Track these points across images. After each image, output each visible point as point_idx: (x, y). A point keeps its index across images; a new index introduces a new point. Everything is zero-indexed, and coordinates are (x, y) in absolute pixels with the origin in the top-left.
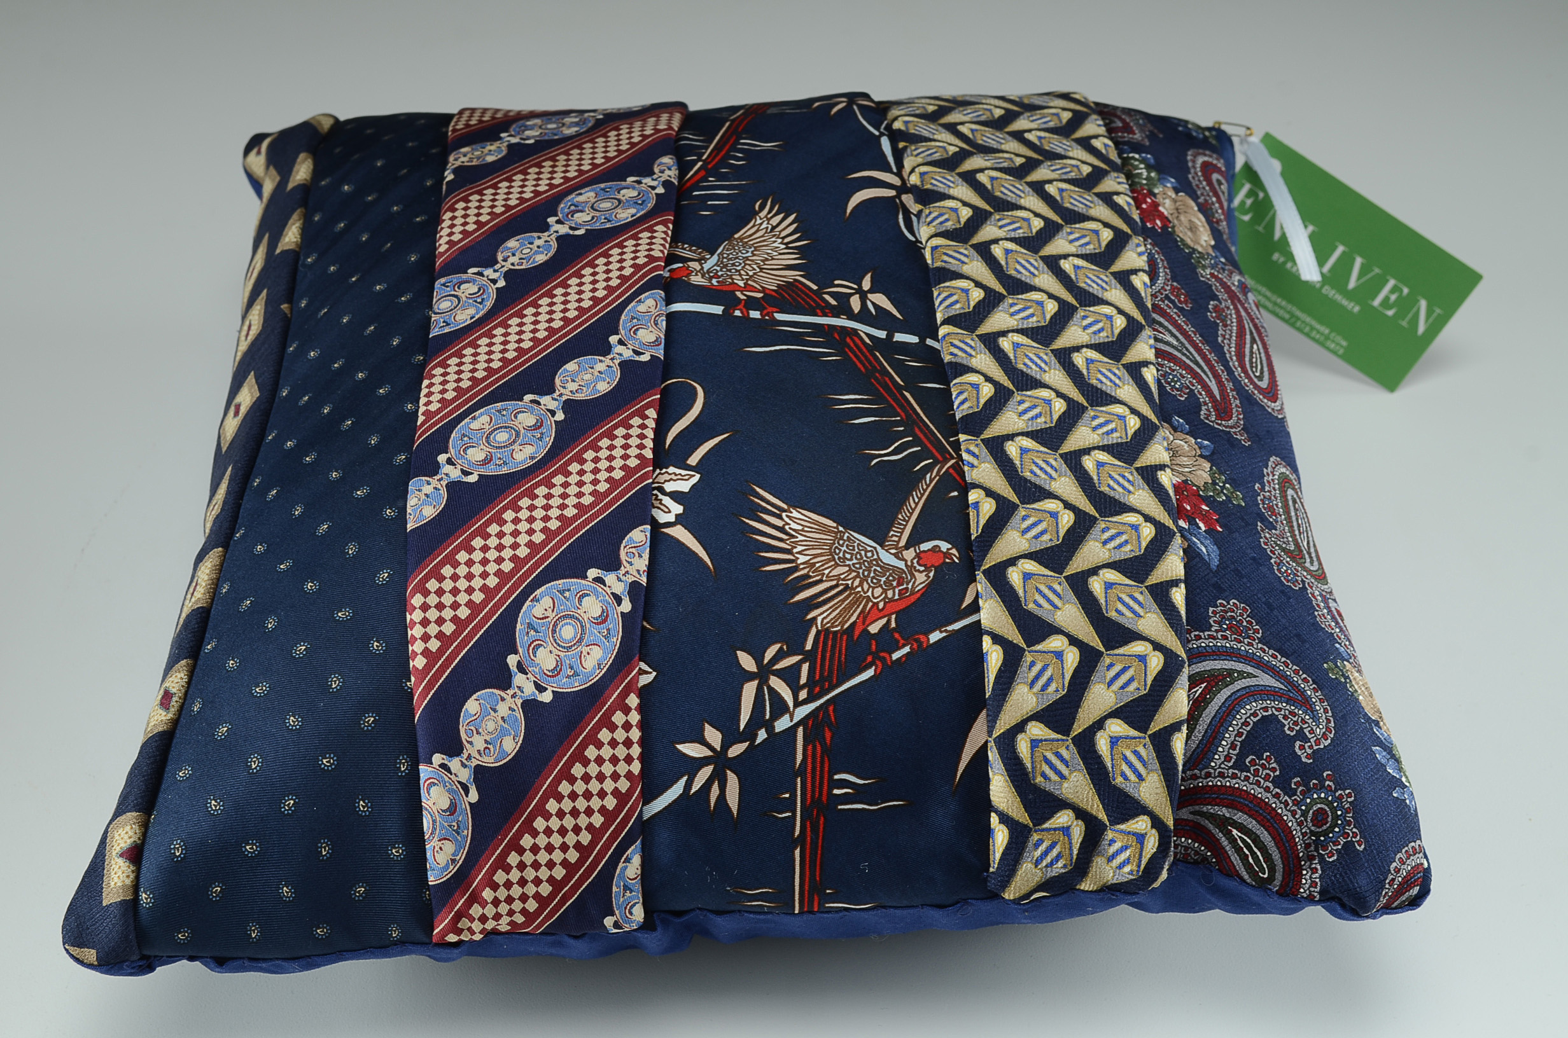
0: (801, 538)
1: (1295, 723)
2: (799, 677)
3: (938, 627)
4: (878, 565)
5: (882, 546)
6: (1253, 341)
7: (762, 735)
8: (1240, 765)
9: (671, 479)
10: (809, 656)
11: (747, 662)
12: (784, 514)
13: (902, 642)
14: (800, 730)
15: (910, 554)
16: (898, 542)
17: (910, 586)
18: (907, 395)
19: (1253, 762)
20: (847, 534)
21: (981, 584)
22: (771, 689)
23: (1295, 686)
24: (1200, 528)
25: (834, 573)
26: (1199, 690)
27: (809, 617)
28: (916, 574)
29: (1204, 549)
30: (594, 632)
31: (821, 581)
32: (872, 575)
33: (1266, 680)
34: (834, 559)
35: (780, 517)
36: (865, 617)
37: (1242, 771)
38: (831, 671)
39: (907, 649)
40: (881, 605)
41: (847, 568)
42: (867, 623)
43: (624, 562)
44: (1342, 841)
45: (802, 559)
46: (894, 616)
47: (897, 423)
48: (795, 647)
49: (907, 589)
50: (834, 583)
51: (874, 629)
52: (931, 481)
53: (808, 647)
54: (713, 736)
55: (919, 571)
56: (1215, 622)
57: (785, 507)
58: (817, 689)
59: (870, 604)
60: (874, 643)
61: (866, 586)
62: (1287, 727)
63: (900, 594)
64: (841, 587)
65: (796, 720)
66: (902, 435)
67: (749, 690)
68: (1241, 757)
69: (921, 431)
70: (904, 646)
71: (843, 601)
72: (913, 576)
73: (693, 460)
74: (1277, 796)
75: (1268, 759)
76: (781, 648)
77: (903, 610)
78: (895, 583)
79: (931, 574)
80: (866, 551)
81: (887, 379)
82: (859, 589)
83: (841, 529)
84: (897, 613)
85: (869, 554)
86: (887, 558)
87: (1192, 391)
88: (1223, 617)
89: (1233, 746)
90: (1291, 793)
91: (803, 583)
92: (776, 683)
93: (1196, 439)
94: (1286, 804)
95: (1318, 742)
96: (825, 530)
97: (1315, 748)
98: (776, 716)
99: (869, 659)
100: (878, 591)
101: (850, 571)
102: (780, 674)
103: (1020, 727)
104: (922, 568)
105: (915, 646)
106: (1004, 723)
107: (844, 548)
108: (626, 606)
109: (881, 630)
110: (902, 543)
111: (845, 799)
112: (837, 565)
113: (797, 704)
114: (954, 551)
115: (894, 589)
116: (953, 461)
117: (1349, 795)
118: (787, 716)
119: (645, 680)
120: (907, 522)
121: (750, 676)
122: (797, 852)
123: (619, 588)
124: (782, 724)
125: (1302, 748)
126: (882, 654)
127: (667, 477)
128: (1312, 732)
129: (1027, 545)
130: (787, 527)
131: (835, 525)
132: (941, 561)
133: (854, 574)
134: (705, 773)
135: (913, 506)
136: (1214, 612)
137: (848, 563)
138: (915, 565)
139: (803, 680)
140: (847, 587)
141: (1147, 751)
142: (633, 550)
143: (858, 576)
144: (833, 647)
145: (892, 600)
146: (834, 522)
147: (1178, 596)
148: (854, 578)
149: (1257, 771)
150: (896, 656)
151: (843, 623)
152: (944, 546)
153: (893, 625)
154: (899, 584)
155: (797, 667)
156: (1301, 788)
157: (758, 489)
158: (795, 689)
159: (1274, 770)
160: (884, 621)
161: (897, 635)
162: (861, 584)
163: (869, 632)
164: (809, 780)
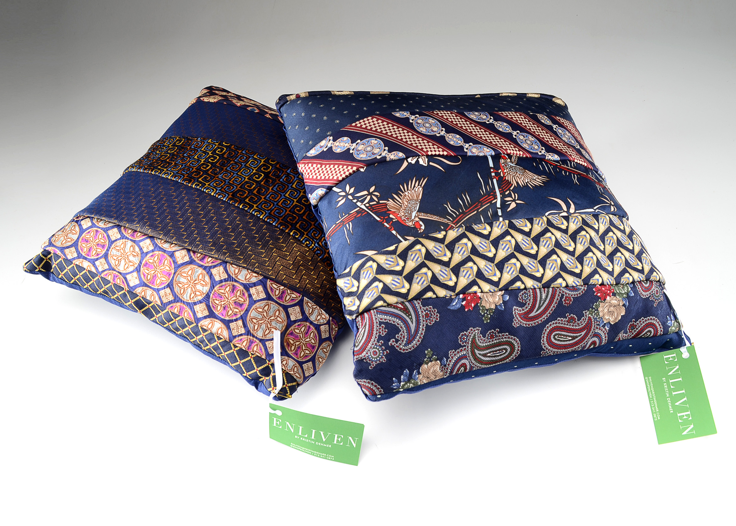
0: (413, 192)
1: (401, 338)
2: (372, 202)
3: (397, 232)
4: (411, 212)
5: (418, 211)
7: (355, 201)
8: (381, 323)
9: (423, 160)
10: (378, 203)
11: (372, 189)
12: (420, 186)
13: (390, 224)
14: (359, 208)
15: (417, 219)
16: (420, 216)
17: (407, 221)
18: (475, 212)
19: (383, 327)
20: (418, 202)
21: (412, 239)
22: (366, 197)
23: (414, 338)
24: (462, 302)
25: (405, 202)
26: (400, 306)
27: (389, 199)
28: (411, 222)
29: (454, 304)
30: (370, 154)
31: (401, 199)
32: (407, 211)
33: (413, 326)
34: (409, 201)
35: (418, 185)
36: (394, 213)
37: (379, 324)
38: (375, 209)
39: (388, 226)
40: (398, 216)
41: (407, 204)
43: (391, 153)
44: (370, 362)
45: (406, 193)
46: (396, 220)
47: (462, 209)
48: (380, 199)
49: (406, 221)
50: (402, 202)
51: (391, 216)
52: (445, 221)
53: (381, 202)
54: (352, 190)
55: (412, 223)
56: (427, 308)
57: (422, 186)
58: (369, 208)
59: (398, 213)
60: (387, 217)
61: (403, 210)
62: (398, 335)
63: (404, 220)
64: (401, 205)
65: (361, 206)
66: (459, 211)
67: (365, 192)
68: (383, 323)
69: (462, 216)
70: (389, 225)
71: (397, 206)
72: (410, 221)
73: (431, 163)
74: (376, 337)
75: (386, 331)
76: (378, 196)
77: (399, 222)
78: (406, 217)
79: (412, 226)
80: (414, 208)
81: (480, 206)
82: (402, 209)
83: (419, 201)
84: (398, 221)
85: (413, 209)
86: (414, 214)
88: (430, 311)
89: (385, 320)
90: (378, 341)
92: (369, 197)
93: (503, 303)
94: (375, 341)
95: (397, 346)
96: (418, 196)
97: (395, 346)
98: (360, 201)
99: (382, 218)
100: (403, 214)
101: (407, 206)
102: (371, 197)
103: (374, 261)
104: (413, 223)
105: (390, 228)
106: (375, 257)
107: (413, 202)
108: (378, 157)
109: (392, 218)
110: (420, 217)
111: (346, 228)
112: (407, 202)
113: (364, 205)
114: (422, 231)
115: (405, 218)
116: (454, 226)
117: (384, 360)
118: (361, 204)
119: (362, 170)
120: (428, 217)
121: (369, 191)
122: (334, 226)
123: (383, 154)
124: (359, 204)
125: (393, 341)
126: (385, 220)
127: (424, 159)
128: (400, 344)
129: (431, 248)
130: (415, 188)
131: (420, 199)
132: (417, 227)
133: (406, 207)
134: (343, 194)
135: (434, 217)
136: (431, 308)
137: (409, 204)
138: (414, 221)
139: (371, 204)
140: (401, 206)
141: (375, 296)
142: (396, 154)
143: (406, 208)
144: (383, 208)
145: (401, 218)
146: (421, 198)
147: (429, 294)
148: (404, 207)
149: (380, 329)
150: (385, 224)
151: (390, 208)
152: (423, 227)
153: (394, 220)
154: (407, 219)
155: (374, 201)
156: (381, 344)
157: (426, 180)
158: (368, 203)
159: (383, 334)
160: (394, 218)
161: (391, 222)
162: (403, 209)
163: (390, 215)
164: (349, 217)
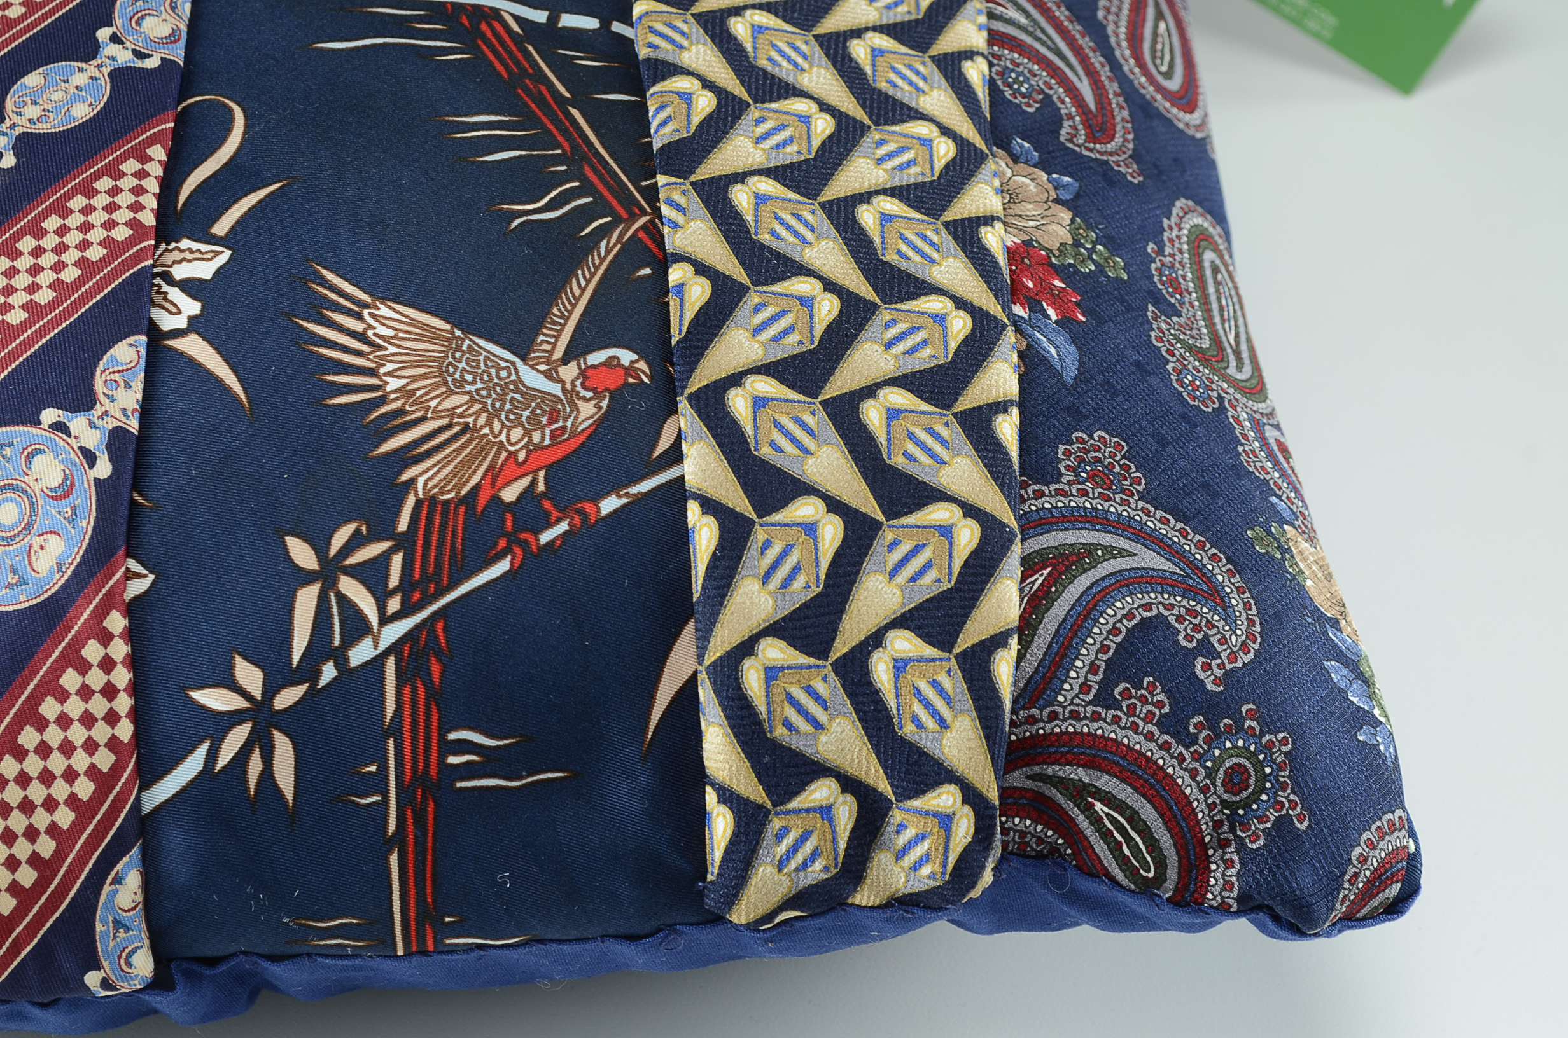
0: (392, 349)
1: (1197, 628)
2: (386, 576)
3: (614, 488)
4: (518, 391)
5: (524, 358)
6: (1160, 16)
7: (329, 672)
8: (1105, 699)
9: (184, 260)
10: (403, 542)
11: (302, 554)
12: (366, 312)
13: (555, 514)
14: (391, 664)
15: (569, 372)
16: (551, 352)
17: (569, 424)
18: (575, 113)
19: (1126, 694)
20: (467, 342)
21: (686, 419)
22: (342, 599)
23: (1197, 568)
24: (1048, 317)
25: (447, 404)
26: (1039, 579)
27: (404, 477)
28: (580, 403)
29: (1053, 351)
30: (51, 514)
31: (424, 419)
32: (507, 406)
33: (1149, 559)
34: (446, 383)
35: (359, 317)
36: (495, 476)
37: (1108, 708)
38: (438, 566)
39: (563, 527)
40: (522, 456)
41: (466, 398)
42: (498, 485)
43: (102, 398)
44: (1272, 815)
45: (393, 384)
46: (542, 474)
47: (557, 160)
48: (381, 528)
49: (564, 428)
50: (445, 421)
51: (510, 494)
52: (608, 252)
53: (403, 526)
54: (250, 676)
55: (584, 399)
56: (1068, 468)
57: (367, 298)
58: (417, 596)
59: (504, 454)
60: (509, 516)
61: (497, 426)
62: (1183, 634)
63: (553, 436)
64: (457, 429)
65: (384, 645)
66: (562, 178)
67: (306, 600)
68: (1106, 686)
69: (595, 171)
70: (559, 520)
71: (459, 450)
72: (574, 407)
73: (221, 228)
74: (1166, 747)
75: (1151, 687)
76: (358, 531)
77: (558, 462)
78: (544, 420)
79: (605, 404)
80: (499, 369)
81: (543, 88)
82: (486, 431)
83: (458, 333)
84: (549, 468)
85: (503, 374)
86: (532, 378)
87: (1048, 97)
88: (1081, 460)
89: (1093, 669)
90: (1189, 740)
91: (395, 423)
92: (349, 587)
93: (1049, 173)
94: (1181, 759)
95: (1233, 657)
96: (431, 336)
97: (1229, 667)
98: (351, 640)
99: (502, 543)
100: (516, 434)
101: (472, 401)
102: (355, 572)
103: (747, 648)
104: (589, 394)
105: (577, 520)
106: (723, 640)
107: (463, 365)
108: (103, 468)
109: (521, 497)
110: (558, 354)
111: (468, 771)
112: (450, 393)
113: (384, 620)
114: (642, 365)
115: (543, 428)
116: (645, 219)
117: (1284, 742)
118: (368, 642)
119: (136, 588)
120: (567, 319)
121: (308, 577)
122: (394, 859)
123: (93, 439)
124: (361, 653)
125: (1206, 667)
126: (523, 536)
127: (177, 255)
128: (1223, 641)
129: (761, 352)
130: (370, 333)
131: (448, 327)
132: (620, 382)
133: (478, 406)
134: (238, 736)
135: (577, 292)
136: (1067, 453)
137: (468, 388)
138: (579, 388)
139: (394, 580)
140: (466, 428)
141: (953, 682)
142: (117, 377)
143: (484, 410)
144: (443, 525)
145: (539, 448)
146: (448, 322)
147: (1007, 428)
148: (478, 414)
149: (1132, 708)
150: (545, 537)
151: (458, 488)
152: (626, 357)
153: (541, 487)
154: (552, 421)
155: (384, 560)
156: (1205, 733)
157: (325, 273)
158: (381, 599)
159: (1160, 705)
160: (526, 481)
161: (547, 504)
162: (489, 423)
163: (501, 500)
164: (407, 743)
